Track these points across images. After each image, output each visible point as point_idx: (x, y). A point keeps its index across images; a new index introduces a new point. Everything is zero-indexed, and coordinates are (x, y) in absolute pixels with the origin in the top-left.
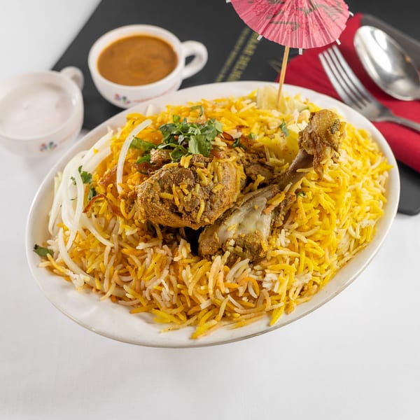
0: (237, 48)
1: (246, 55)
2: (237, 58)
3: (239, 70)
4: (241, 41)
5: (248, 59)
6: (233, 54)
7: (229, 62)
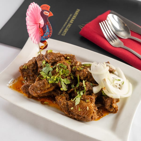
0: (67, 21)
1: (70, 23)
2: (67, 24)
3: (68, 28)
4: (69, 19)
5: (71, 24)
6: (66, 23)
7: (64, 25)
